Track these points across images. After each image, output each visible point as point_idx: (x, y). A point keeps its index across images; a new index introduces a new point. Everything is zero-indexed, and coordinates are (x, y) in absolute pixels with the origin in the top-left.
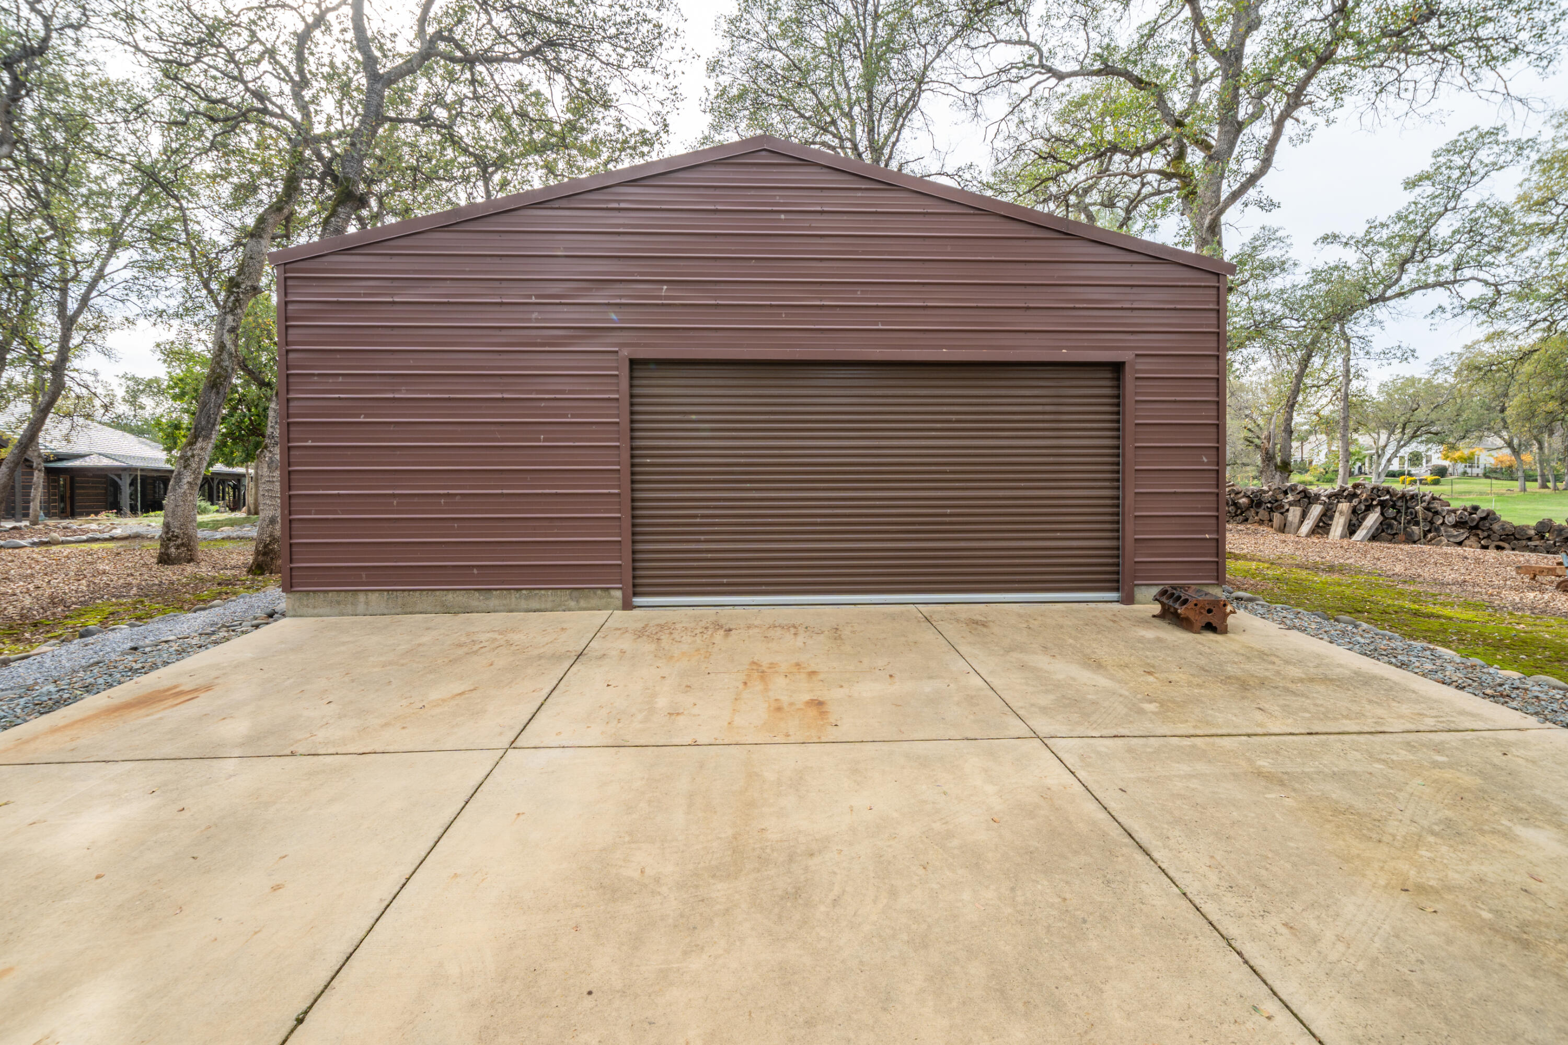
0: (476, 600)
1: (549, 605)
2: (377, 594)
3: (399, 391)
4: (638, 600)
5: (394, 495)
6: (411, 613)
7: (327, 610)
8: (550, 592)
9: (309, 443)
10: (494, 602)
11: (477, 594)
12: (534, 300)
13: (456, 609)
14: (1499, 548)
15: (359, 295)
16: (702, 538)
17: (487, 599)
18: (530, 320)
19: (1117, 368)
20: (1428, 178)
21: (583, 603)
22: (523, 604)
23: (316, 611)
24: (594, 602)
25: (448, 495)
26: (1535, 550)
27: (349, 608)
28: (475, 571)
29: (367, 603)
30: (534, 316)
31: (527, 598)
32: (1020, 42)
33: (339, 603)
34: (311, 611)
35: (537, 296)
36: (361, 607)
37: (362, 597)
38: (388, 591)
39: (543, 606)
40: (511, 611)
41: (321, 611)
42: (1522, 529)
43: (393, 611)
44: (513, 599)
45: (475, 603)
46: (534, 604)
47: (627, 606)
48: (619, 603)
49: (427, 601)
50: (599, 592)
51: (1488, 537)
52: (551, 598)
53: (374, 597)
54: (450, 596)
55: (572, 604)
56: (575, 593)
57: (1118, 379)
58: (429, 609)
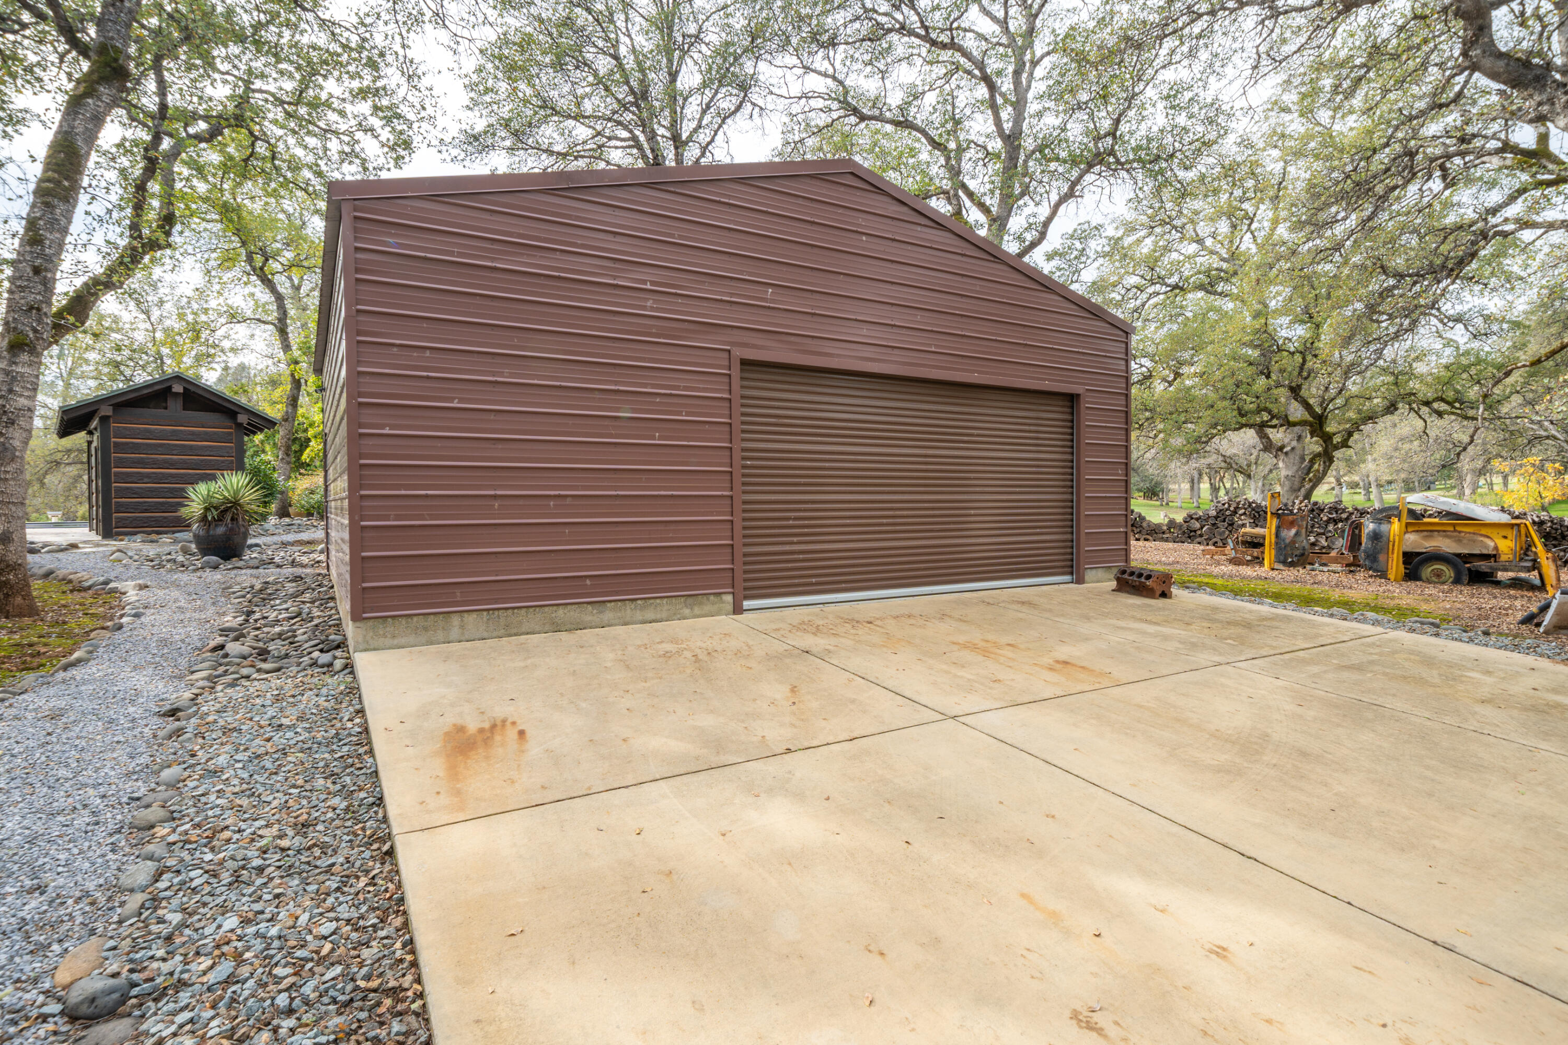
0: (589, 615)
1: (664, 615)
2: (474, 615)
3: (501, 374)
4: (747, 604)
5: (495, 497)
6: (516, 635)
7: (412, 639)
8: (665, 601)
9: (387, 431)
10: (608, 615)
11: (590, 607)
12: (649, 286)
13: (568, 626)
14: (1146, 540)
15: (451, 253)
16: (795, 539)
17: (601, 612)
18: (644, 308)
19: (1072, 400)
20: (1061, 255)
21: (697, 610)
22: (639, 615)
23: (396, 642)
24: (707, 608)
25: (559, 496)
26: (1167, 540)
27: (440, 635)
28: (588, 582)
29: (462, 627)
30: (649, 304)
31: (642, 608)
32: (826, 75)
33: (426, 629)
34: (388, 642)
35: (653, 283)
36: (455, 632)
37: (455, 620)
38: (488, 610)
39: (659, 616)
40: (626, 624)
41: (403, 641)
42: (1159, 526)
43: (495, 634)
44: (628, 611)
45: (588, 619)
46: (650, 615)
47: (738, 610)
48: (730, 607)
49: (533, 619)
50: (712, 598)
51: (1140, 532)
52: (666, 608)
53: (470, 619)
54: (561, 612)
55: (687, 611)
56: (690, 600)
57: (1072, 407)
58: (537, 628)
